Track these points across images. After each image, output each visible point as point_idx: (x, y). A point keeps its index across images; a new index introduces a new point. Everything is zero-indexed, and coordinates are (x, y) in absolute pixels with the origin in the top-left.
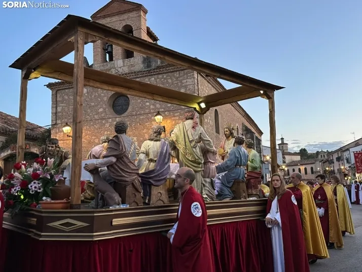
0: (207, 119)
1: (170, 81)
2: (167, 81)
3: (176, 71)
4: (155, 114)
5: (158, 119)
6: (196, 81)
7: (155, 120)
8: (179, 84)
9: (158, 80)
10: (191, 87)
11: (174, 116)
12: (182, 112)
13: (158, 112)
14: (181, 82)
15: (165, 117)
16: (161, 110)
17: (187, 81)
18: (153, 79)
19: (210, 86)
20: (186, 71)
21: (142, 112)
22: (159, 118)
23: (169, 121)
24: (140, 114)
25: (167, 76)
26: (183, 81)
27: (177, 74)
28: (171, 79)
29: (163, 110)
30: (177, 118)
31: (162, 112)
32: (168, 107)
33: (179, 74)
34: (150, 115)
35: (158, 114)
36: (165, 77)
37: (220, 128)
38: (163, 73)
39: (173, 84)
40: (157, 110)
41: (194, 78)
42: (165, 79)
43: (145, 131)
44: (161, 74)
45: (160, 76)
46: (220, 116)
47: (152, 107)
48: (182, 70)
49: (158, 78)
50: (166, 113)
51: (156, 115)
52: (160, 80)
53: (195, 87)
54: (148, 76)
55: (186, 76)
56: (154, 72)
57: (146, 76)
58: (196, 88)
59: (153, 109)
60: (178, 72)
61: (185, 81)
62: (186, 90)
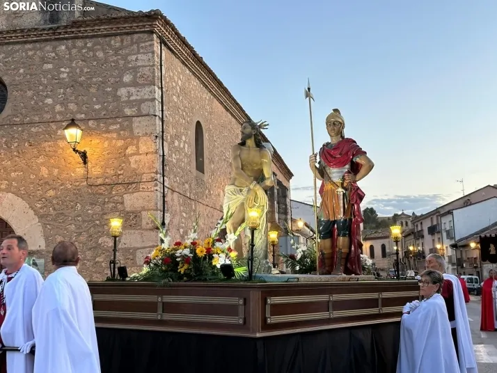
0: (180, 142)
1: (100, 54)
2: (95, 55)
3: (115, 35)
4: (65, 124)
5: (71, 136)
6: (157, 60)
7: (64, 138)
8: (122, 62)
9: (74, 51)
10: (146, 71)
11: (108, 132)
12: (126, 123)
13: (73, 120)
14: (125, 58)
15: (87, 132)
16: (80, 116)
17: (137, 59)
18: (63, 47)
19: (188, 72)
20: (136, 36)
21: (37, 119)
22: (73, 134)
23: (96, 141)
24: (32, 123)
25: (94, 45)
26: (129, 58)
27: (115, 42)
28: (103, 50)
29: (83, 116)
30: (115, 135)
31: (81, 120)
32: (95, 110)
33: (122, 41)
34: (54, 126)
35: (73, 123)
36: (89, 45)
37: (206, 161)
38: (87, 37)
39: (106, 61)
40: (69, 116)
41: (153, 52)
42: (90, 49)
43: (41, 160)
44: (82, 38)
45: (79, 43)
46: (206, 136)
47: (58, 108)
48: (127, 34)
49: (74, 47)
50: (91, 123)
51: (67, 127)
52: (80, 51)
53: (154, 72)
54: (50, 40)
55: (135, 47)
56: (66, 33)
57: (46, 40)
58: (157, 74)
59: (60, 113)
60: (118, 38)
61: (134, 57)
62: (135, 77)
